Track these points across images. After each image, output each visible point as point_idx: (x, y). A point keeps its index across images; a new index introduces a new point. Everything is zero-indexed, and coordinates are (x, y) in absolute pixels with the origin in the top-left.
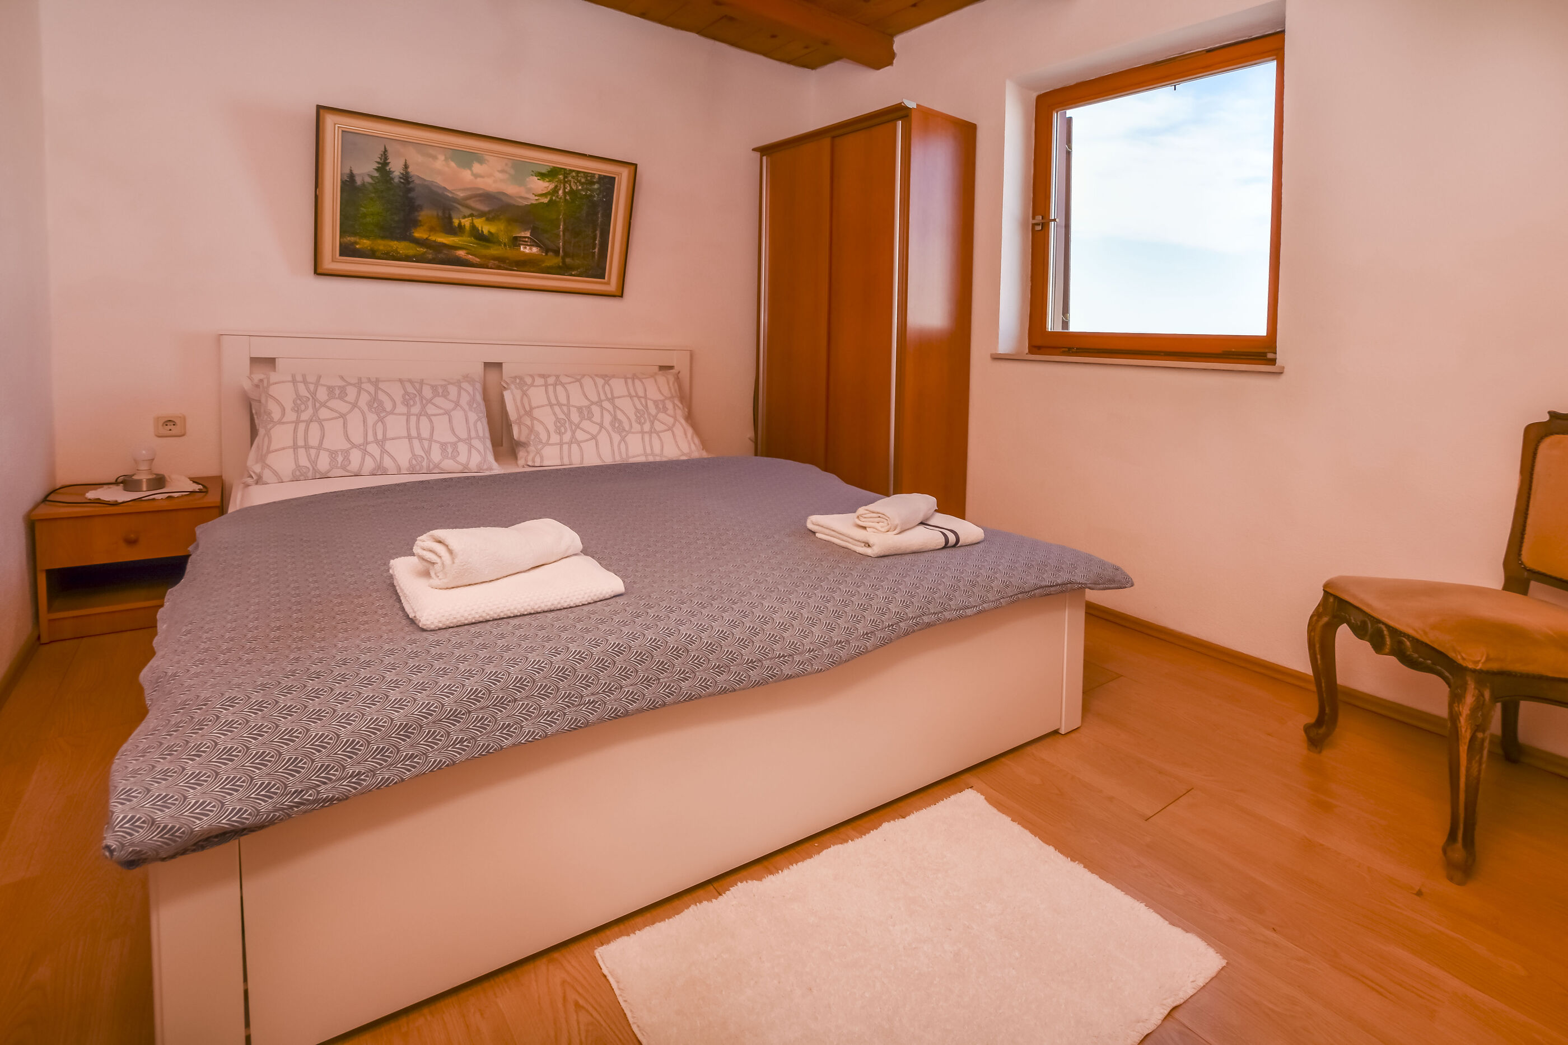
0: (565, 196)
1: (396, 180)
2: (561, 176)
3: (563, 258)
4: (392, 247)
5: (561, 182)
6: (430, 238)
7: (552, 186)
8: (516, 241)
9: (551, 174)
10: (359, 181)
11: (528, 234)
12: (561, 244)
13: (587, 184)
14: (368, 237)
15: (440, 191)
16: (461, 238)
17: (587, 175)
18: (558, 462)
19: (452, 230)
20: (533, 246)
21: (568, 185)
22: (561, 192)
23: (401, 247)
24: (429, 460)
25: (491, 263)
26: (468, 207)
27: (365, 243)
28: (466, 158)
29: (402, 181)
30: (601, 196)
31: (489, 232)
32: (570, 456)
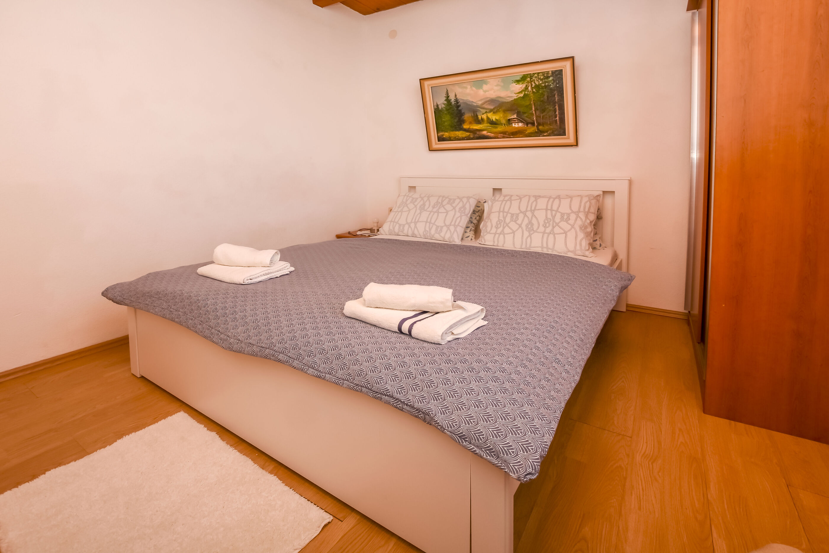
0: (533, 90)
1: (453, 103)
2: (528, 79)
3: (537, 127)
4: (456, 134)
5: (529, 82)
6: (470, 127)
7: (524, 86)
8: (509, 121)
9: (523, 78)
10: (440, 108)
11: (515, 116)
12: (535, 118)
13: (544, 79)
14: (447, 132)
15: (471, 104)
16: (484, 125)
17: (544, 74)
18: (491, 243)
19: (479, 122)
20: (519, 122)
21: (533, 83)
22: (530, 88)
23: (460, 134)
24: (430, 233)
25: (500, 135)
26: (484, 108)
27: (446, 135)
28: (479, 83)
29: (455, 103)
30: (555, 84)
31: (496, 119)
32: (498, 241)
